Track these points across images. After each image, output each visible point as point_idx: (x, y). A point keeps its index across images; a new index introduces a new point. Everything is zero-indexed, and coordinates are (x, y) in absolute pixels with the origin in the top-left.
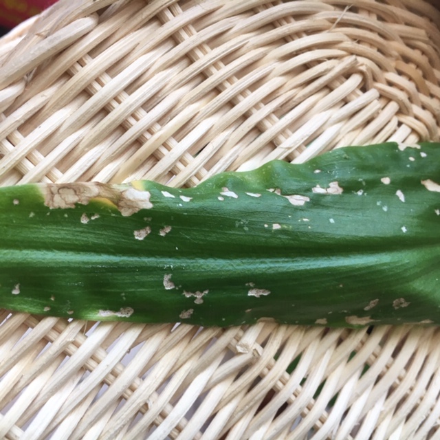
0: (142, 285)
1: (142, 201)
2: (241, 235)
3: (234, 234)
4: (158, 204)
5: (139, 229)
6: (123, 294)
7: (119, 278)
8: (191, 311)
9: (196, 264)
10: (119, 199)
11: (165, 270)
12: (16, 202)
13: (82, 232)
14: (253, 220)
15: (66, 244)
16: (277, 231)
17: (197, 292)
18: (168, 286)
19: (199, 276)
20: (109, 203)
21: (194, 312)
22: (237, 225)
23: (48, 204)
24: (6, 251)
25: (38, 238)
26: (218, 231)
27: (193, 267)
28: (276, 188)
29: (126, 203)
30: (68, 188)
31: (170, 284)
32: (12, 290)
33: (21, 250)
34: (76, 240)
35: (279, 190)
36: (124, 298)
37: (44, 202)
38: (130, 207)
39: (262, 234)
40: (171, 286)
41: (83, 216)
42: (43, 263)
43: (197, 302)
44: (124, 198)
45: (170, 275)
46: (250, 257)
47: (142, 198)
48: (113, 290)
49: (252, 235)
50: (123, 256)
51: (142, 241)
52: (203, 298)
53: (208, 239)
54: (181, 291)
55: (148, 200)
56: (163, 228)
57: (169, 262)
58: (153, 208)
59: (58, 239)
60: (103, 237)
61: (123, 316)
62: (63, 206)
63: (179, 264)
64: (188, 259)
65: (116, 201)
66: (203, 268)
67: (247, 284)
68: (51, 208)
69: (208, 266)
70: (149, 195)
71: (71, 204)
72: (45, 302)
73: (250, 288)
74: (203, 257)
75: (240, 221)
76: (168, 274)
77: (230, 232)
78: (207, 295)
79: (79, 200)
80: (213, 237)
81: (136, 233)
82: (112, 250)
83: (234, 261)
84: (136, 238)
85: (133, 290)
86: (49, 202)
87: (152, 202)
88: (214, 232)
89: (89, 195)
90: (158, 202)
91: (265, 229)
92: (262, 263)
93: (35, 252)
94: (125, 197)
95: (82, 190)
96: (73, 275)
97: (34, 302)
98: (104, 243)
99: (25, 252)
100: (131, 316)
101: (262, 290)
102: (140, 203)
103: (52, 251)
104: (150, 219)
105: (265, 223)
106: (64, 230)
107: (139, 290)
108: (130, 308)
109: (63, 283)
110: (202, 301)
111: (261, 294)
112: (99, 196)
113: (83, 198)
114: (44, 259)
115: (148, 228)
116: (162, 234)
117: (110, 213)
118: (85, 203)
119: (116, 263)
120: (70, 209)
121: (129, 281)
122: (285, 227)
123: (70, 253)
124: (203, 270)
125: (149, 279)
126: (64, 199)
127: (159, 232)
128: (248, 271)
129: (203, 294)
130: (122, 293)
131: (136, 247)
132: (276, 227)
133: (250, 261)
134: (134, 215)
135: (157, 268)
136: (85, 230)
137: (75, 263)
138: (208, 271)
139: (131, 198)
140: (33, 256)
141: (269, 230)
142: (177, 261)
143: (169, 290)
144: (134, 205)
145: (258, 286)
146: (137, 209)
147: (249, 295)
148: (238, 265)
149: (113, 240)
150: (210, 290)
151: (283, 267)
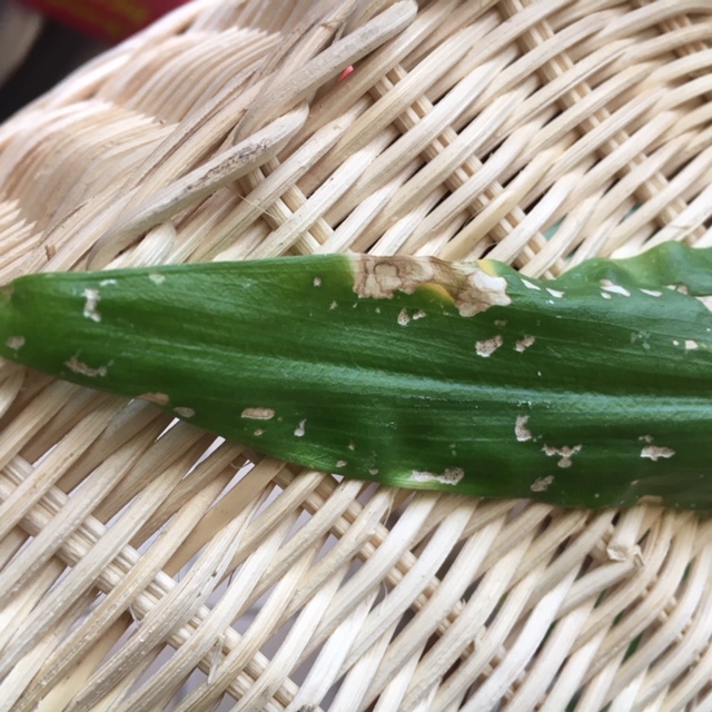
0: (483, 431)
1: (495, 292)
2: (639, 356)
3: (627, 354)
4: (519, 299)
5: (483, 339)
6: (453, 446)
7: (448, 419)
8: (549, 480)
9: (567, 401)
10: (461, 287)
11: (520, 408)
12: (317, 283)
13: (398, 339)
14: (656, 332)
15: (376, 358)
16: (692, 351)
17: (565, 448)
18: (522, 436)
19: (570, 421)
20: (444, 293)
21: (553, 481)
22: (633, 339)
23: (358, 289)
24: (295, 363)
25: (338, 344)
26: (605, 348)
27: (563, 406)
28: (678, 284)
29: (470, 295)
30: (390, 265)
31: (524, 432)
32: (295, 429)
33: (314, 363)
34: (391, 352)
35: (684, 288)
36: (454, 453)
37: (352, 285)
38: (474, 301)
39: (669, 357)
40: (525, 436)
41: (402, 313)
42: (345, 386)
43: (562, 464)
44: (469, 286)
45: (527, 417)
46: (647, 393)
47: (495, 288)
48: (437, 439)
49: (654, 357)
50: (456, 382)
51: (487, 358)
52: (572, 458)
53: (588, 360)
54: (540, 445)
55: (503, 291)
56: (522, 339)
57: (525, 396)
58: (511, 305)
59: (366, 348)
60: (429, 349)
61: (448, 482)
62: (377, 294)
63: (541, 400)
64: (554, 392)
65: (455, 290)
66: (577, 409)
67: (641, 438)
68: (360, 297)
69: (584, 404)
70: (506, 284)
71: (388, 292)
72: (339, 452)
73: (645, 445)
74: (576, 391)
75: (637, 333)
76: (522, 415)
77: (622, 350)
78: (579, 453)
79: (402, 286)
80: (596, 358)
81: (478, 345)
82: (440, 372)
83: (624, 398)
84: (479, 353)
85: (469, 439)
86: (359, 286)
87: (510, 295)
88: (598, 349)
89: (418, 278)
90: (519, 295)
91: (674, 348)
92: (664, 403)
93: (333, 367)
94: (472, 283)
95: (408, 268)
96: (384, 409)
97: (323, 452)
98: (429, 359)
99: (320, 366)
100: (459, 483)
101: (662, 449)
102: (492, 296)
103: (355, 367)
104: (503, 323)
105: (675, 339)
106: (375, 334)
107: (478, 440)
108: (459, 469)
109: (370, 423)
110: (569, 464)
111: (660, 455)
112: (432, 280)
113: (407, 283)
114: (345, 380)
115: (498, 338)
116: (519, 349)
117: (442, 310)
118: (408, 291)
119: (446, 394)
120: (385, 300)
121: (463, 424)
122: (704, 346)
123: (381, 373)
124: (578, 412)
125: (494, 423)
126: (379, 283)
127: (514, 346)
128: (646, 416)
129: (573, 452)
130: (452, 443)
131: (477, 368)
132: (691, 345)
133: (648, 399)
134: (480, 315)
135: (507, 404)
136: (404, 336)
137: (389, 390)
138: (584, 414)
139: (480, 287)
140: (331, 374)
141: (680, 351)
142: (537, 394)
143: (522, 442)
144: (483, 298)
145: (658, 442)
146: (487, 306)
147: (643, 456)
148: (630, 406)
149: (443, 356)
150: (584, 444)
151: (698, 413)
